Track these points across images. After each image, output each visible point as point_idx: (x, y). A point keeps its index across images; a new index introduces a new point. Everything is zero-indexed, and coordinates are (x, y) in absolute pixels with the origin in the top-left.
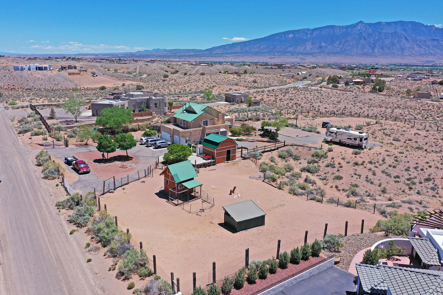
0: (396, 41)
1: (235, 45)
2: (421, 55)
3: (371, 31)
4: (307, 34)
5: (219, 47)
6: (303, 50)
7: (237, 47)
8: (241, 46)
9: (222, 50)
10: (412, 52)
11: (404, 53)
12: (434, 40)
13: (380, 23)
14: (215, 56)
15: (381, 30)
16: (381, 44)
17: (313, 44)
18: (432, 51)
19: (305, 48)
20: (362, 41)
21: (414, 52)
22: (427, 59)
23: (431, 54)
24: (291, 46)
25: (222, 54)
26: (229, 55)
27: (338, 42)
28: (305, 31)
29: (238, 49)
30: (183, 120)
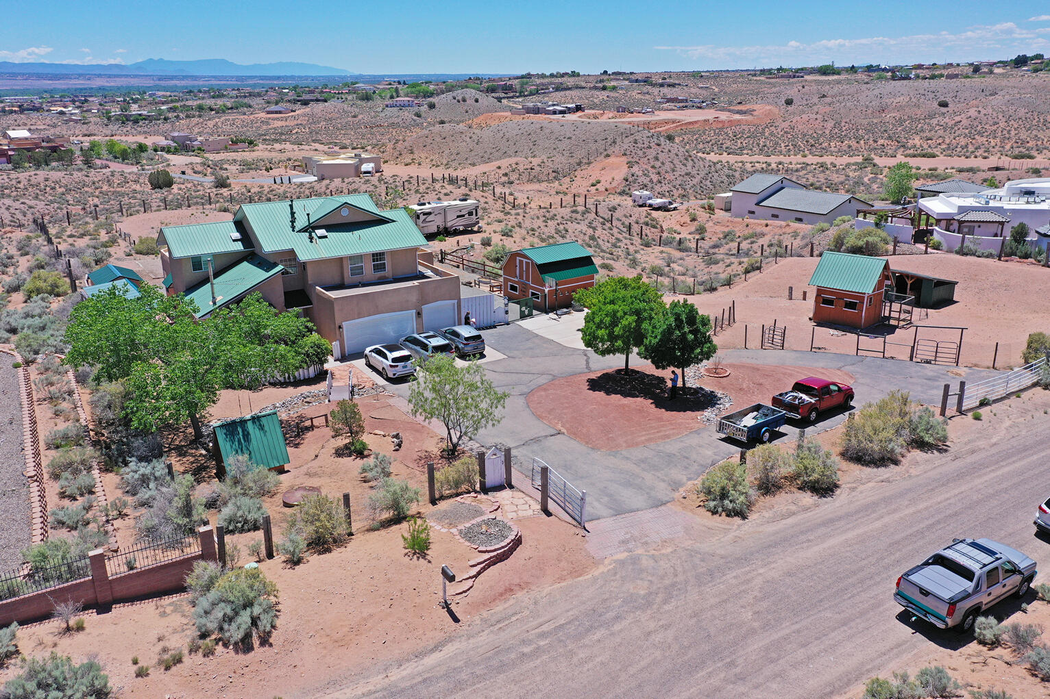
30: (373, 255)
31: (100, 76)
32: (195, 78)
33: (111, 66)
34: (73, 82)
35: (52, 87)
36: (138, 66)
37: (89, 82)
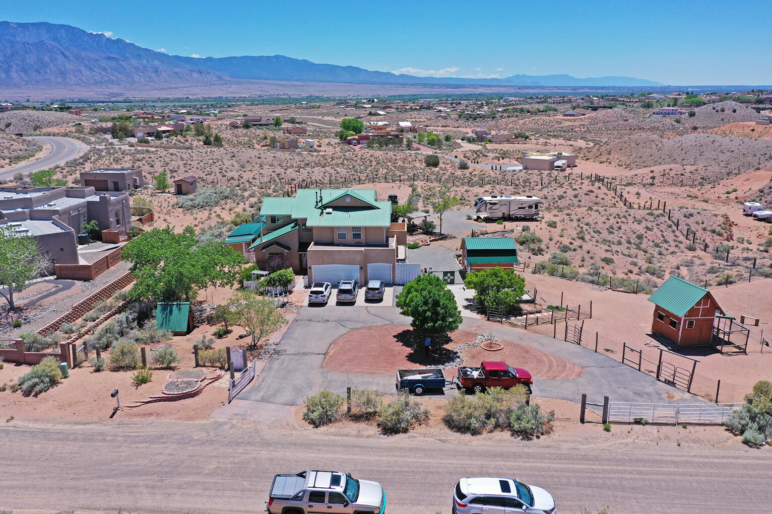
10: (80, 79)
11: (68, 80)
13: (5, 24)
16: (20, 63)
21: (83, 79)
23: (112, 82)
30: (353, 228)
31: (483, 86)
32: (543, 87)
33: (491, 79)
34: (466, 90)
35: (452, 93)
36: (509, 80)
37: (475, 90)
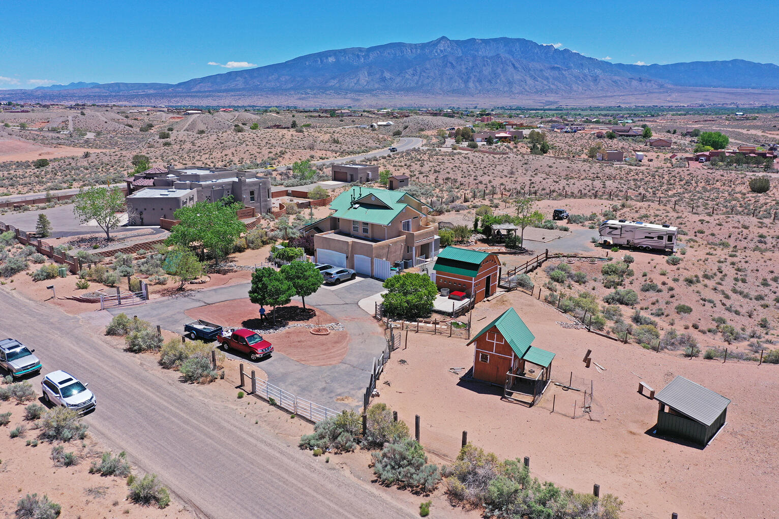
0: (499, 71)
1: (232, 75)
2: (537, 92)
3: (460, 54)
4: (358, 56)
5: (203, 80)
6: (355, 84)
7: (238, 78)
8: (245, 78)
9: (210, 85)
10: (524, 88)
11: (513, 89)
12: (553, 68)
13: (472, 41)
14: (199, 97)
15: (476, 51)
16: (478, 75)
17: (369, 74)
18: (552, 86)
19: (358, 80)
20: (449, 70)
21: (526, 88)
22: (547, 99)
23: (551, 91)
24: (333, 78)
25: (210, 91)
26: (225, 94)
27: (410, 71)
28: (356, 52)
29: (240, 83)
30: (363, 223)
